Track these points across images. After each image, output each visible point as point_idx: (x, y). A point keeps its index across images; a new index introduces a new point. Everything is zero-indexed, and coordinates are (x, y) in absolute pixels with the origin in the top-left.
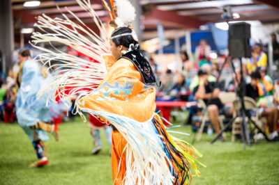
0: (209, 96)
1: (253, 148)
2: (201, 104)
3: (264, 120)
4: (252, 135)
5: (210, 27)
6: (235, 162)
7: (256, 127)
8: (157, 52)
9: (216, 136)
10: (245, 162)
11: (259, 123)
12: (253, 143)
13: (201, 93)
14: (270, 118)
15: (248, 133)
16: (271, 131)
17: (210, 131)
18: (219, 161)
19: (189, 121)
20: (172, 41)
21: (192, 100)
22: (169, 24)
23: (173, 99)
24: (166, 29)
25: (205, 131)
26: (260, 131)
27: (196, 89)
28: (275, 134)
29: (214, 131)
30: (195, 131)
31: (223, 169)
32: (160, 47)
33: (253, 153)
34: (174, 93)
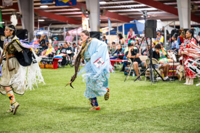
0: (134, 57)
1: (156, 84)
2: (130, 61)
3: (162, 70)
4: (155, 77)
5: (135, 22)
6: (146, 91)
7: (158, 73)
8: (107, 34)
9: (137, 77)
10: (151, 91)
11: (159, 72)
12: (156, 82)
13: (130, 55)
14: (164, 69)
15: (153, 76)
16: (165, 76)
17: (134, 75)
18: (138, 90)
19: (123, 70)
20: (115, 28)
21: (125, 59)
22: (114, 19)
23: (115, 58)
24: (112, 22)
25: (131, 75)
26: (160, 76)
27: (127, 52)
28: (167, 77)
29: (136, 75)
30: (126, 74)
31: (140, 95)
32: (109, 31)
33: (156, 87)
34: (116, 54)
